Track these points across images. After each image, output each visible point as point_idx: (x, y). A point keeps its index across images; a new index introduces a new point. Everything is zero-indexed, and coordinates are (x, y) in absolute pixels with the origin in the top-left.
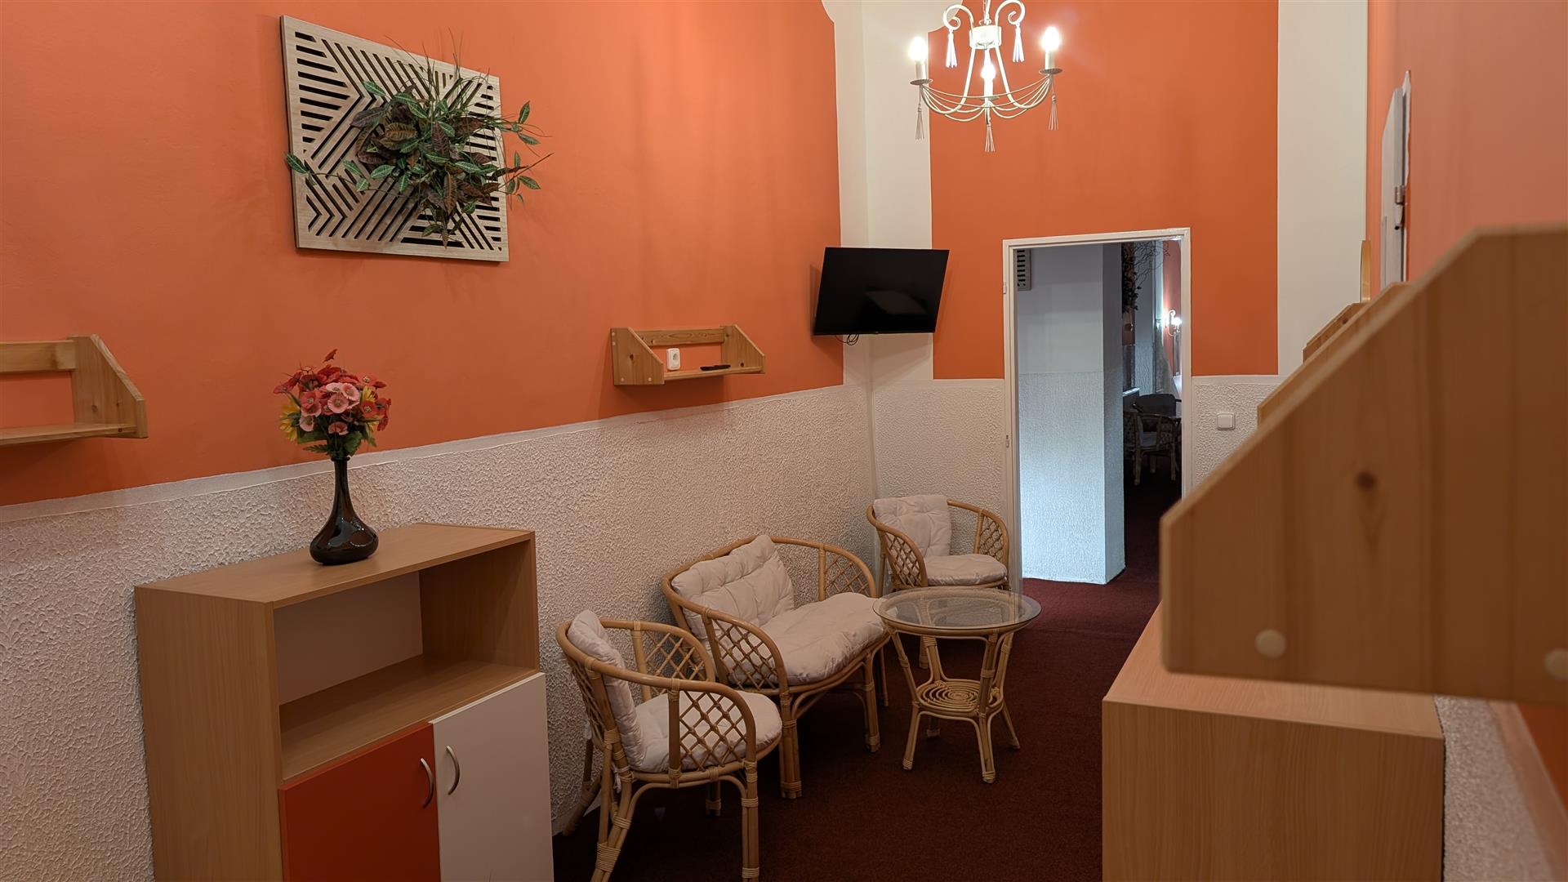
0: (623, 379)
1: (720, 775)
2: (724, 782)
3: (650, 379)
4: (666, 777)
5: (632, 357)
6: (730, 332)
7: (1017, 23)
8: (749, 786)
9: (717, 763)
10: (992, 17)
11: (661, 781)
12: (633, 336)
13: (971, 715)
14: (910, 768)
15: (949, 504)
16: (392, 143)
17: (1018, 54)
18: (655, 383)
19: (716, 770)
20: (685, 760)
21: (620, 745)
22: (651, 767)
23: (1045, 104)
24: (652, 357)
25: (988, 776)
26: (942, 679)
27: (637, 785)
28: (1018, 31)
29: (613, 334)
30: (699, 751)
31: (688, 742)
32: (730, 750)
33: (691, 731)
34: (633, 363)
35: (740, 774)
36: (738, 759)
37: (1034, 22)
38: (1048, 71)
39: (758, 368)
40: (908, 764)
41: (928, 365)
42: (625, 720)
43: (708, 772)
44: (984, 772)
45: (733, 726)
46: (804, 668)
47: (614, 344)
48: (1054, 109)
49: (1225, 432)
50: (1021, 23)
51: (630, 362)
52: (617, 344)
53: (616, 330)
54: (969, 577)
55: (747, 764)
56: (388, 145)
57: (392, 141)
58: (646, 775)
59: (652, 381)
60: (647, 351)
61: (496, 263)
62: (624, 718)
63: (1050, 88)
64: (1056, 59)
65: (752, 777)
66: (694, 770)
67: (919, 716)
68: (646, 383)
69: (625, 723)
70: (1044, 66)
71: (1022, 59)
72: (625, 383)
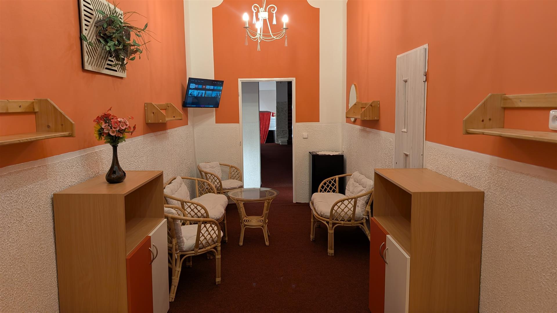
0: (150, 121)
1: (210, 249)
2: (211, 251)
3: (161, 121)
4: (193, 252)
5: (153, 113)
6: (169, 105)
7: (274, 12)
8: (218, 251)
9: (209, 245)
10: (265, 9)
11: (192, 253)
12: (154, 106)
13: (261, 225)
14: (242, 245)
15: (220, 164)
16: (109, 33)
17: (274, 22)
18: (163, 122)
19: (209, 247)
20: (200, 245)
21: (177, 243)
22: (188, 249)
23: (283, 39)
24: (162, 113)
25: (267, 243)
26: (246, 217)
27: (182, 256)
28: (274, 15)
29: (146, 105)
30: (204, 242)
31: (202, 238)
32: (213, 240)
33: (203, 235)
34: (154, 115)
35: (215, 248)
36: (215, 243)
37: (280, 13)
38: (285, 28)
39: (180, 118)
40: (241, 244)
41: (214, 119)
42: (180, 235)
43: (207, 248)
44: (266, 243)
45: (215, 232)
46: (215, 216)
47: (146, 108)
48: (286, 40)
49: (305, 139)
50: (275, 12)
51: (152, 114)
52: (147, 108)
53: (147, 104)
54: (235, 186)
55: (218, 245)
56: (108, 34)
57: (109, 32)
58: (186, 252)
59: (162, 121)
60: (160, 111)
61: (122, 78)
62: (180, 234)
63: (285, 33)
64: (287, 25)
65: (219, 249)
66: (202, 248)
67: (244, 228)
68: (159, 122)
69: (180, 236)
70: (283, 27)
71: (276, 24)
72: (151, 122)
